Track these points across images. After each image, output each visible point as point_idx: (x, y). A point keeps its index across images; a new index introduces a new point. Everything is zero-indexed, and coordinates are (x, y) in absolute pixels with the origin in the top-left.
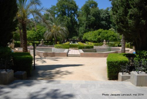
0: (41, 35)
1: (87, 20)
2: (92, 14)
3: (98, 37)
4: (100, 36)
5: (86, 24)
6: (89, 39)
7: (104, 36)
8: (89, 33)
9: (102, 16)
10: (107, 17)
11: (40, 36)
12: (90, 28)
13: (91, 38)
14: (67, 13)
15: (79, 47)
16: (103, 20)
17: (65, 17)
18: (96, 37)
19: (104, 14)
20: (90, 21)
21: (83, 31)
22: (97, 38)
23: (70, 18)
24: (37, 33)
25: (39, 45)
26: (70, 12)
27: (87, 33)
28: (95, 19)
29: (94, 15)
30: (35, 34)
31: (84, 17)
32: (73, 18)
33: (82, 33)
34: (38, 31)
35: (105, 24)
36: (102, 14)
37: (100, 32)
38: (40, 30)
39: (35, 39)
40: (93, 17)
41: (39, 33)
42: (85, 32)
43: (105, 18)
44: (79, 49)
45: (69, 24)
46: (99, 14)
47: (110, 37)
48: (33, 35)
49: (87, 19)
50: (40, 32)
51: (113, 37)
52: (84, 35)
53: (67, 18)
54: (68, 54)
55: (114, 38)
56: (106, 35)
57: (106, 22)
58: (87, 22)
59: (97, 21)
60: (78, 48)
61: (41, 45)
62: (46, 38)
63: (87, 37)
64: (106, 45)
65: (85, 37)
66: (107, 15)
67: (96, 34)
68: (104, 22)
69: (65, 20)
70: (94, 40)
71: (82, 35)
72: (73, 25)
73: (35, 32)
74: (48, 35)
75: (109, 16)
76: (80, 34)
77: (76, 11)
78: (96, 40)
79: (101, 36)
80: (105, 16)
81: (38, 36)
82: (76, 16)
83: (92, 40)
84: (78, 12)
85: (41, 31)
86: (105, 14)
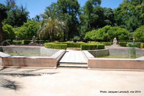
0: (35, 32)
1: (89, 19)
2: (95, 11)
3: (106, 35)
4: (107, 34)
5: (89, 23)
6: (92, 38)
7: (113, 34)
8: (92, 32)
9: (105, 14)
10: (111, 15)
11: (33, 32)
12: (92, 27)
13: (95, 36)
14: (68, 11)
15: (82, 46)
16: (106, 18)
17: (66, 14)
18: (102, 35)
19: (107, 13)
20: (93, 19)
21: (85, 30)
22: (103, 37)
23: (71, 16)
24: (29, 29)
25: (29, 44)
26: (71, 11)
27: (89, 32)
28: (98, 17)
29: (97, 13)
30: (27, 30)
31: (87, 15)
32: (74, 16)
33: (84, 32)
34: (31, 26)
35: (109, 22)
36: (106, 12)
37: (108, 29)
38: (33, 26)
39: (27, 36)
40: (97, 14)
41: (32, 30)
42: (87, 31)
43: (109, 16)
44: (83, 49)
45: (70, 22)
46: (102, 12)
47: (120, 35)
48: (24, 31)
49: (89, 17)
50: (33, 28)
51: (124, 35)
52: (86, 34)
53: (67, 16)
54: (60, 61)
55: (126, 36)
56: (115, 33)
57: (109, 21)
58: (89, 20)
59: (101, 19)
60: (81, 49)
61: (32, 44)
62: (39, 35)
63: (90, 36)
64: (117, 44)
65: (88, 36)
66: (111, 13)
67: (102, 31)
68: (108, 20)
69: (65, 18)
70: (100, 38)
71: (84, 34)
72: (74, 24)
73: (27, 27)
74: (41, 31)
75: (113, 15)
76: (82, 33)
77: (78, 9)
78: (102, 38)
79: (109, 33)
80: (109, 14)
81: (30, 32)
82: (78, 15)
83: (98, 38)
84: (79, 10)
85: (35, 27)
86: (109, 12)
